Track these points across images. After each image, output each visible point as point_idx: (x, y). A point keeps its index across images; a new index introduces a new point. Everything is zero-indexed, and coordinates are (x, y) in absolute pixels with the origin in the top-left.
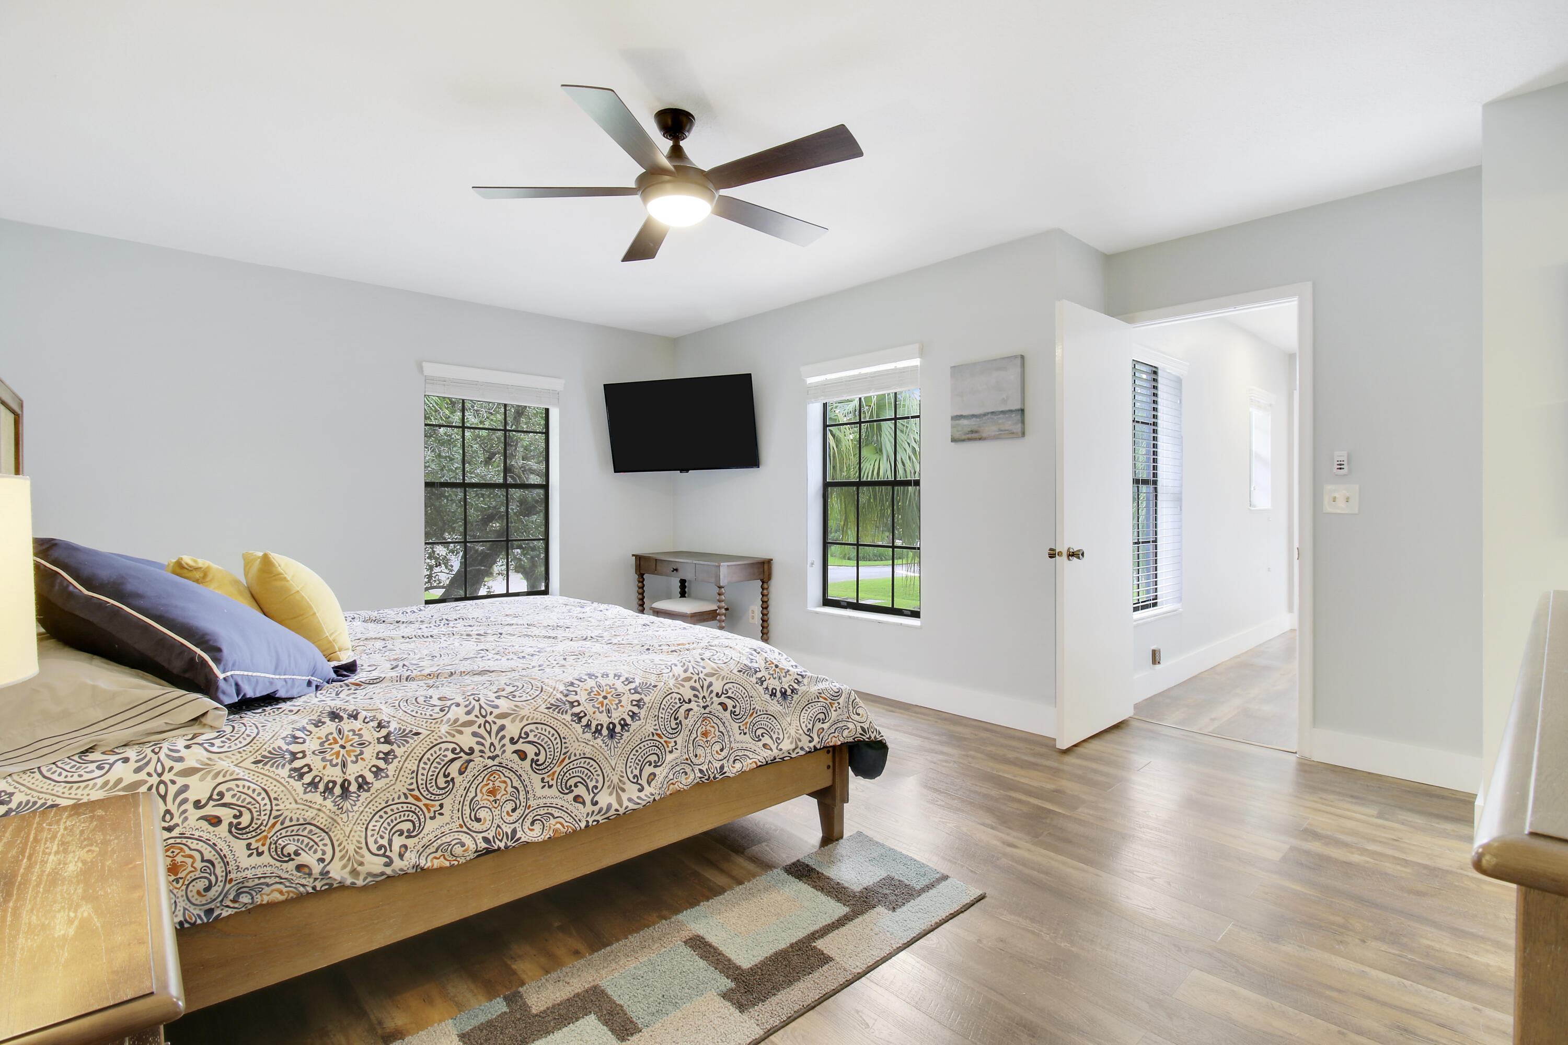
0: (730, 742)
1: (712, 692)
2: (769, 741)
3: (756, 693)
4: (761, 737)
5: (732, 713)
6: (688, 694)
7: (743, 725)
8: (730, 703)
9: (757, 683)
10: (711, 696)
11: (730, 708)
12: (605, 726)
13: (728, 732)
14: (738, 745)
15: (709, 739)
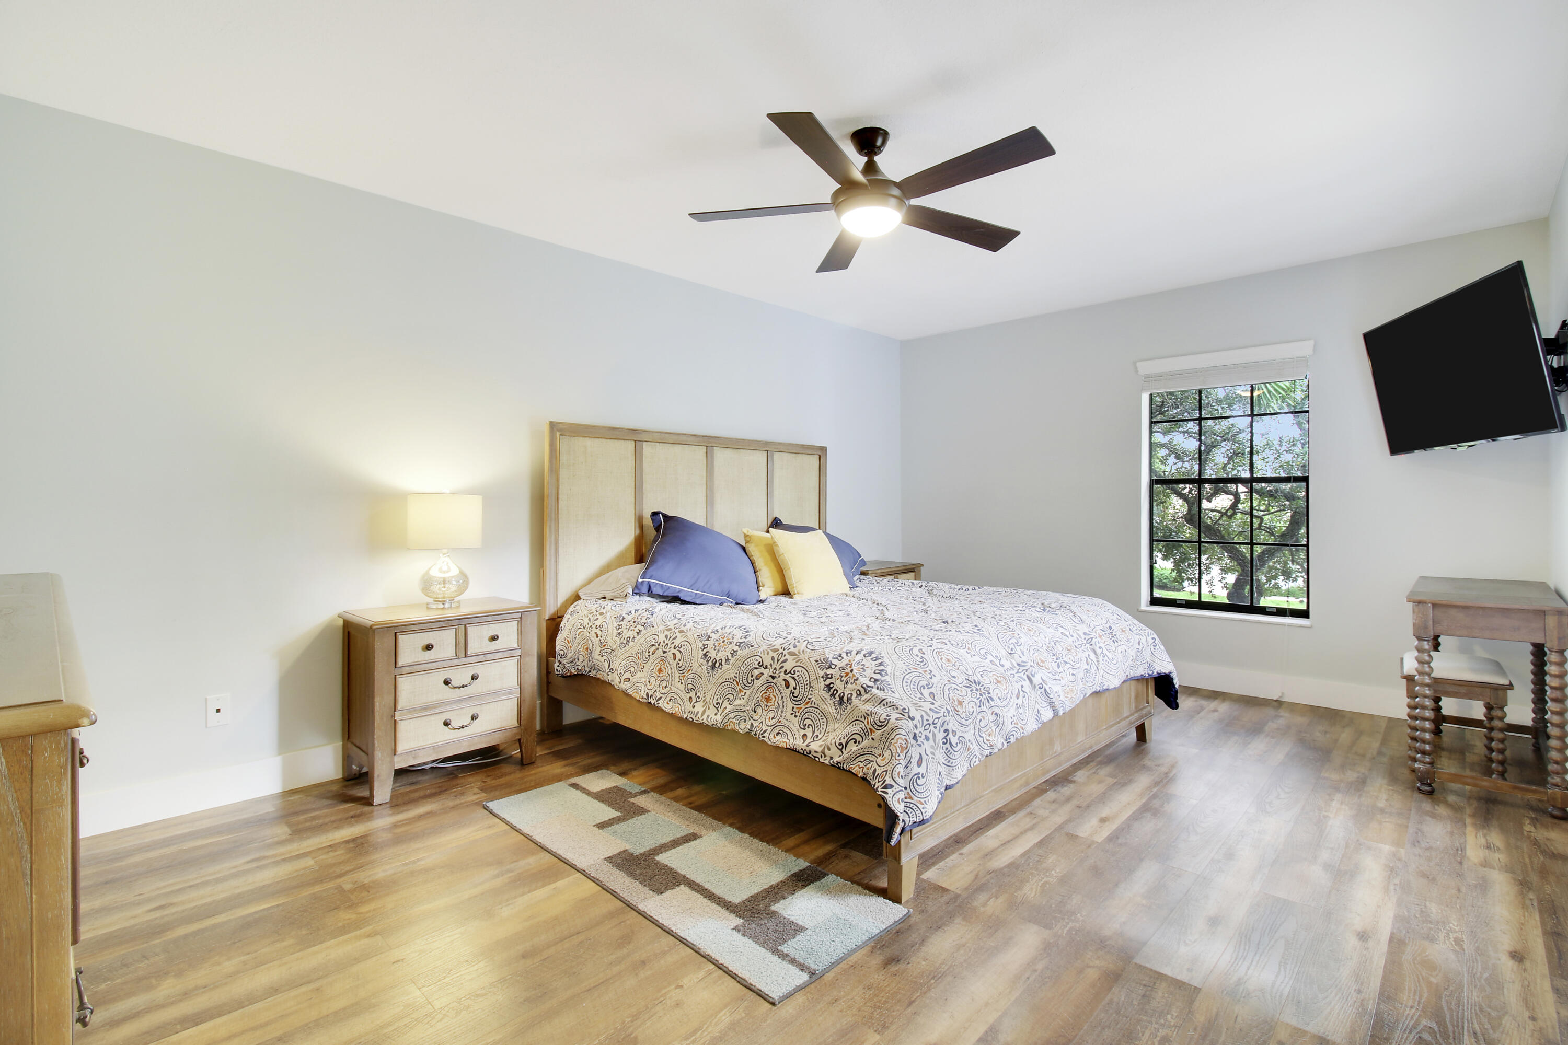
0: (781, 716)
1: (782, 667)
2: (809, 734)
3: (817, 686)
4: (806, 727)
5: (792, 693)
6: (767, 662)
7: (797, 708)
8: (792, 683)
9: (822, 677)
10: (781, 670)
11: (791, 688)
12: (712, 659)
13: (783, 707)
14: (786, 722)
15: (769, 704)
